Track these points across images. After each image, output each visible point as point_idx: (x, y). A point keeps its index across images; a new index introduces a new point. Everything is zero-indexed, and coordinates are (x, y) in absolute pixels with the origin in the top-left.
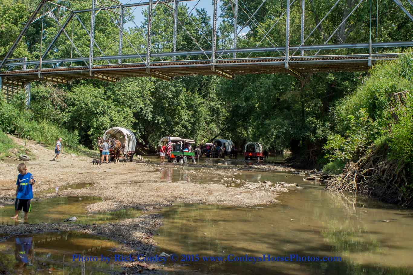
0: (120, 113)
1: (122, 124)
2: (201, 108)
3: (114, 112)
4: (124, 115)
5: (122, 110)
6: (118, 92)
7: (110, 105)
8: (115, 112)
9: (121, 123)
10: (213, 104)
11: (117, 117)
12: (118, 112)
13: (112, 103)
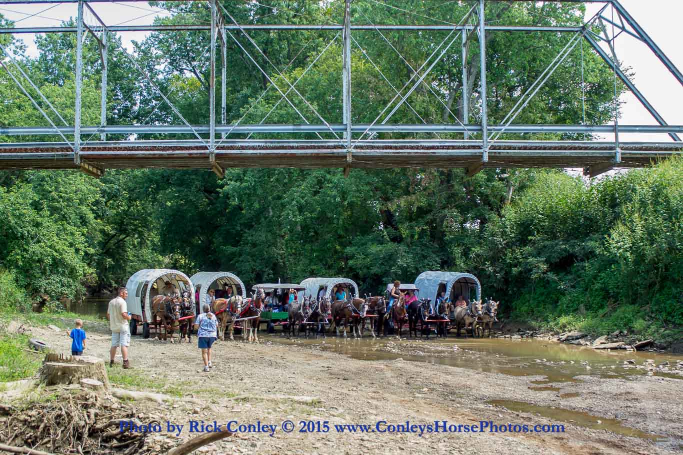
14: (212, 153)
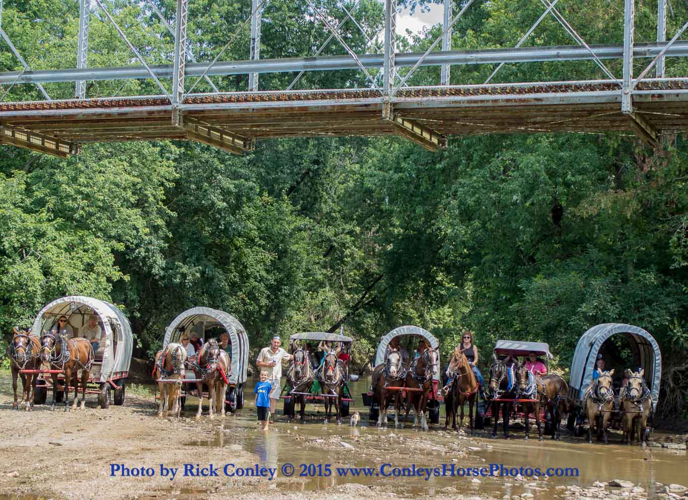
0: (73, 254)
1: (79, 286)
2: (297, 243)
3: (55, 250)
4: (86, 260)
5: (79, 244)
6: (69, 189)
7: (45, 226)
8: (59, 247)
9: (78, 282)
10: (329, 232)
11: (63, 266)
12: (66, 250)
13: (49, 220)
14: (175, 110)
